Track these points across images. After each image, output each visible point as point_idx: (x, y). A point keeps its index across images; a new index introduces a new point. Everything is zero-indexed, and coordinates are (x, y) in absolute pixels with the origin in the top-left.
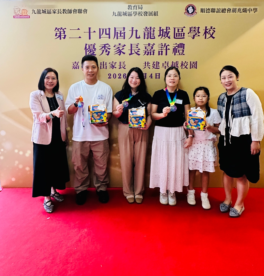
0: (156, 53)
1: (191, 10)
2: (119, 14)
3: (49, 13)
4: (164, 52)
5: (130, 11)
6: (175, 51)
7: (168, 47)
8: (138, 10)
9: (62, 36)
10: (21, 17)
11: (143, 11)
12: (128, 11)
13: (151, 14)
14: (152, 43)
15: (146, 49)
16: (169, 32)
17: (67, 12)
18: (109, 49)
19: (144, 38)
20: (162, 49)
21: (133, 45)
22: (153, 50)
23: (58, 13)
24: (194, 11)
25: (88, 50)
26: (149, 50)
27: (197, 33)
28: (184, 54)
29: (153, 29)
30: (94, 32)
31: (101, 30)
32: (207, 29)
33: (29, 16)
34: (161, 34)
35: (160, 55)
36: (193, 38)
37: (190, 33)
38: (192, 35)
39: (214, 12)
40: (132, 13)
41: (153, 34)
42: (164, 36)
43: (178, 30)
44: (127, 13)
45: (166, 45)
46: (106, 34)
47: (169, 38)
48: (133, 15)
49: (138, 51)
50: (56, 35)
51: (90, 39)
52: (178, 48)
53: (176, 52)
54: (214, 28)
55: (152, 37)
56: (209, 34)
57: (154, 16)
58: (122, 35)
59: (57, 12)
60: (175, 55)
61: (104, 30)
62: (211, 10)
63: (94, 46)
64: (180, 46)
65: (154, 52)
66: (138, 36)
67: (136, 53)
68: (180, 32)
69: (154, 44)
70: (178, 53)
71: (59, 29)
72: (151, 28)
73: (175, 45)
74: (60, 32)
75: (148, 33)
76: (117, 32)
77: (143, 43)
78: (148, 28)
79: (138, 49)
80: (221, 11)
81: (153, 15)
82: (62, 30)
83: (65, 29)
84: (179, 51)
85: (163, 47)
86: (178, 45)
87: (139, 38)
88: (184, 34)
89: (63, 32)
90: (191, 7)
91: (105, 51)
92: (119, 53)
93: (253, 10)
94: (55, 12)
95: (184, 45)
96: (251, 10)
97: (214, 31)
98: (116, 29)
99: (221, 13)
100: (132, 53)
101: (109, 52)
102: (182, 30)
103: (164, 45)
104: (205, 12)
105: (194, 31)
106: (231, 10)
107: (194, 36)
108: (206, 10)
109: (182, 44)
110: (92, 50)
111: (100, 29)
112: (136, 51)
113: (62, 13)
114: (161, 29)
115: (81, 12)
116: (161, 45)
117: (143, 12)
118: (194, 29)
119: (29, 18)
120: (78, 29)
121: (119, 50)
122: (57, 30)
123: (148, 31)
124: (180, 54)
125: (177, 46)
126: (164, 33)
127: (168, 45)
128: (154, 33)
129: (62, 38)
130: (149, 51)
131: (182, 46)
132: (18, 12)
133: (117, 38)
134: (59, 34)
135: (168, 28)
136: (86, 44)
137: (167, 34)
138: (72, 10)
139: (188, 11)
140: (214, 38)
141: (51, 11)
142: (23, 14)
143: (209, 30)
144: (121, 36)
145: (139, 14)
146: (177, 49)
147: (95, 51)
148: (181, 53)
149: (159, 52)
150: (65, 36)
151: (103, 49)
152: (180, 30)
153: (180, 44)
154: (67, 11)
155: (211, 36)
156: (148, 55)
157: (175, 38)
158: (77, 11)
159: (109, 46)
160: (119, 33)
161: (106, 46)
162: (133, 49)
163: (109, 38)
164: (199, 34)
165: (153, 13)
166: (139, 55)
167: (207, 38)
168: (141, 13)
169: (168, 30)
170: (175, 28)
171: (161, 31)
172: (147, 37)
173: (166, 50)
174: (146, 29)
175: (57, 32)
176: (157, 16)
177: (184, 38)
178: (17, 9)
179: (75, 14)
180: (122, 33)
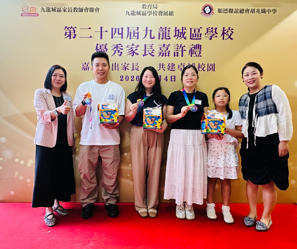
0: (172, 54)
1: (208, 10)
2: (133, 14)
3: (59, 11)
4: (180, 53)
5: (144, 10)
6: (191, 52)
7: (184, 48)
8: (153, 10)
9: (72, 36)
10: (29, 14)
11: (158, 10)
12: (142, 10)
13: (166, 14)
14: (167, 44)
15: (160, 49)
16: (185, 32)
17: (78, 11)
18: (122, 49)
19: (159, 39)
20: (177, 50)
21: (146, 46)
22: (168, 51)
23: (69, 11)
24: (211, 11)
25: (99, 50)
26: (164, 51)
27: (215, 34)
28: (201, 56)
29: (168, 29)
30: (106, 31)
31: (114, 30)
32: (225, 30)
33: (38, 14)
34: (177, 34)
35: (176, 56)
36: (211, 39)
37: (207, 34)
38: (210, 36)
39: (232, 12)
40: (147, 12)
41: (169, 35)
42: (180, 37)
43: (195, 30)
44: (141, 12)
45: (182, 46)
46: (119, 34)
47: (185, 38)
48: (147, 15)
49: (152, 52)
50: (66, 35)
51: (101, 38)
52: (195, 49)
53: (193, 54)
54: (232, 29)
55: (167, 38)
56: (227, 35)
57: (169, 16)
58: (136, 35)
59: (67, 10)
60: (191, 56)
61: (117, 30)
62: (228, 10)
63: (106, 46)
64: (197, 47)
65: (169, 53)
66: (152, 37)
67: (150, 54)
68: (196, 33)
69: (169, 45)
70: (194, 55)
71: (69, 27)
72: (166, 28)
73: (192, 47)
74: (70, 31)
75: (163, 33)
76: (131, 32)
77: (157, 43)
78: (163, 28)
79: (152, 49)
80: (239, 12)
81: (168, 14)
82: (72, 29)
83: (76, 28)
84: (195, 52)
85: (179, 48)
86: (195, 46)
87: (154, 38)
88: (201, 34)
89: (73, 32)
90: (208, 7)
91: (117, 51)
92: (132, 54)
93: (272, 11)
94: (65, 11)
95: (201, 46)
96: (270, 11)
97: (233, 32)
98: (130, 29)
99: (239, 13)
100: (146, 54)
101: (121, 53)
102: (199, 30)
103: (179, 46)
104: (223, 12)
105: (212, 31)
106: (250, 11)
107: (211, 37)
108: (223, 10)
109: (199, 45)
110: (104, 50)
111: (112, 29)
112: (150, 52)
113: (73, 12)
114: (177, 29)
115: (93, 11)
116: (177, 46)
117: (158, 12)
118: (211, 30)
119: (38, 16)
120: (89, 29)
121: (132, 50)
122: (66, 29)
123: (163, 31)
124: (196, 55)
125: (193, 47)
126: (180, 33)
127: (184, 46)
128: (169, 33)
129: (72, 38)
130: (164, 53)
131: (199, 47)
132: (27, 10)
133: (130, 38)
134: (69, 34)
135: (184, 29)
136: (97, 44)
137: (183, 35)
138: (84, 8)
139: (205, 11)
140: (232, 39)
141: (61, 9)
142: (31, 12)
143: (227, 31)
144: (134, 36)
145: (153, 13)
146: (193, 50)
147: (107, 51)
148: (198, 55)
149: (175, 53)
150: (75, 35)
151: (115, 49)
152: (197, 31)
153: (197, 45)
154: (78, 9)
155: (229, 37)
156: (162, 56)
157: (191, 38)
158: (89, 9)
159: (122, 46)
160: (133, 32)
161: (118, 46)
162: (147, 50)
163: (122, 38)
164: (217, 35)
165: (168, 13)
166: (153, 56)
167: (225, 39)
168: (156, 13)
169: (184, 31)
170: (191, 29)
171: (177, 32)
172: (162, 37)
173: (182, 51)
174: (161, 29)
175: (67, 31)
176: (172, 16)
177: (201, 39)
178: (25, 7)
179: (86, 13)
180: (136, 33)
